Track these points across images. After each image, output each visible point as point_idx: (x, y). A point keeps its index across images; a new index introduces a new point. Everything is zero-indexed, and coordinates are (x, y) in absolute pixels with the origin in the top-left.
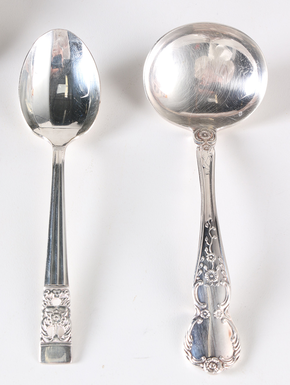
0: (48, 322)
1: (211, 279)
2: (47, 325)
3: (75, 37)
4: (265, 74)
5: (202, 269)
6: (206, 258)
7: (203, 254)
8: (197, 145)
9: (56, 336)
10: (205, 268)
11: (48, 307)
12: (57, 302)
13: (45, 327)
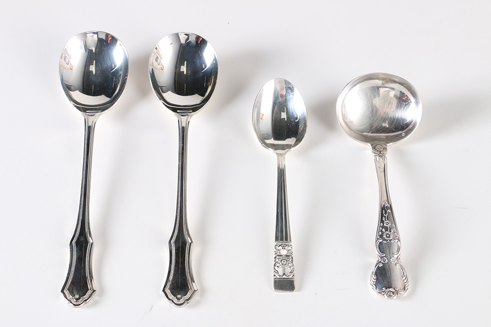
0: (278, 265)
1: (387, 237)
2: (278, 267)
3: (290, 84)
4: (420, 106)
5: (381, 231)
6: (383, 224)
7: (382, 221)
8: (374, 155)
9: (284, 274)
10: (383, 230)
11: (278, 256)
12: (284, 252)
13: (276, 268)
